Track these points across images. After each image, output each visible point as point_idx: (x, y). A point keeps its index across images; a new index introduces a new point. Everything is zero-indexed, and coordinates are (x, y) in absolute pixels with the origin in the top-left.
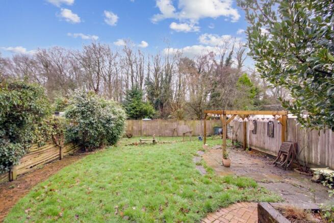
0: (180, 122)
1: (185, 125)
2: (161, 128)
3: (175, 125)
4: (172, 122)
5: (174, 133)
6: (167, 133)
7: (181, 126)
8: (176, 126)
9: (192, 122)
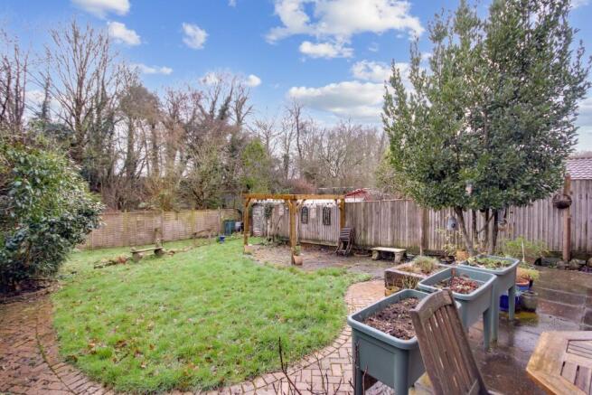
0: (168, 214)
1: (177, 219)
2: (128, 229)
3: (157, 222)
4: (150, 215)
5: (155, 237)
6: (140, 238)
7: (170, 224)
8: (159, 222)
9: (188, 214)
